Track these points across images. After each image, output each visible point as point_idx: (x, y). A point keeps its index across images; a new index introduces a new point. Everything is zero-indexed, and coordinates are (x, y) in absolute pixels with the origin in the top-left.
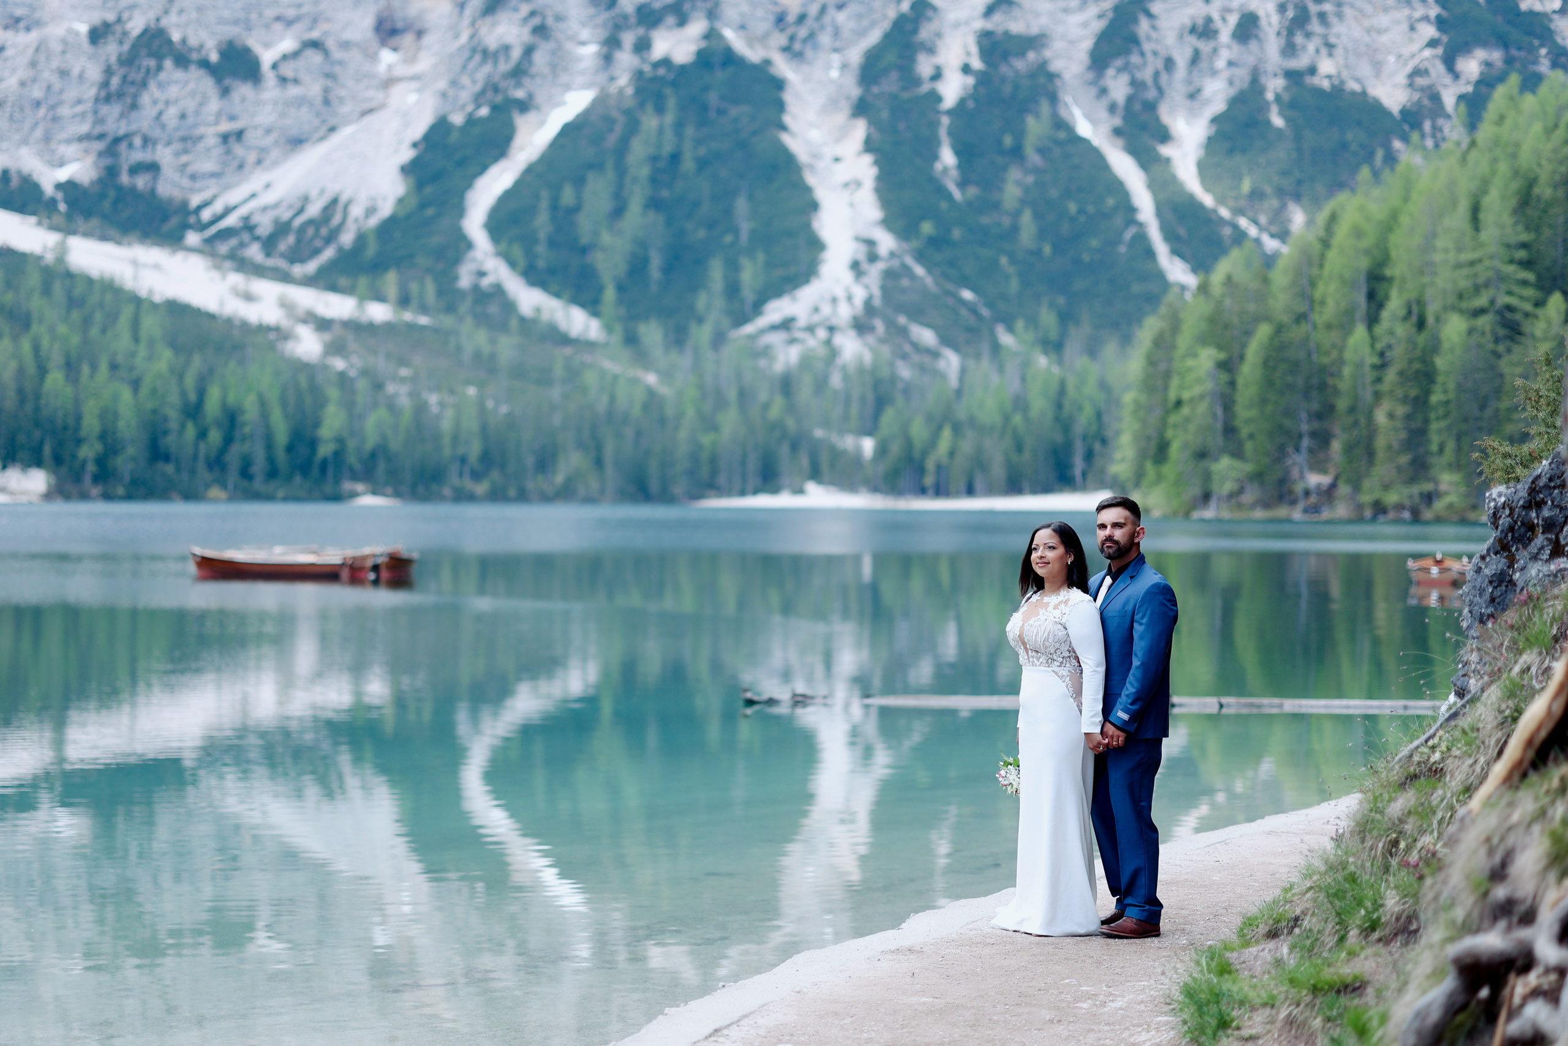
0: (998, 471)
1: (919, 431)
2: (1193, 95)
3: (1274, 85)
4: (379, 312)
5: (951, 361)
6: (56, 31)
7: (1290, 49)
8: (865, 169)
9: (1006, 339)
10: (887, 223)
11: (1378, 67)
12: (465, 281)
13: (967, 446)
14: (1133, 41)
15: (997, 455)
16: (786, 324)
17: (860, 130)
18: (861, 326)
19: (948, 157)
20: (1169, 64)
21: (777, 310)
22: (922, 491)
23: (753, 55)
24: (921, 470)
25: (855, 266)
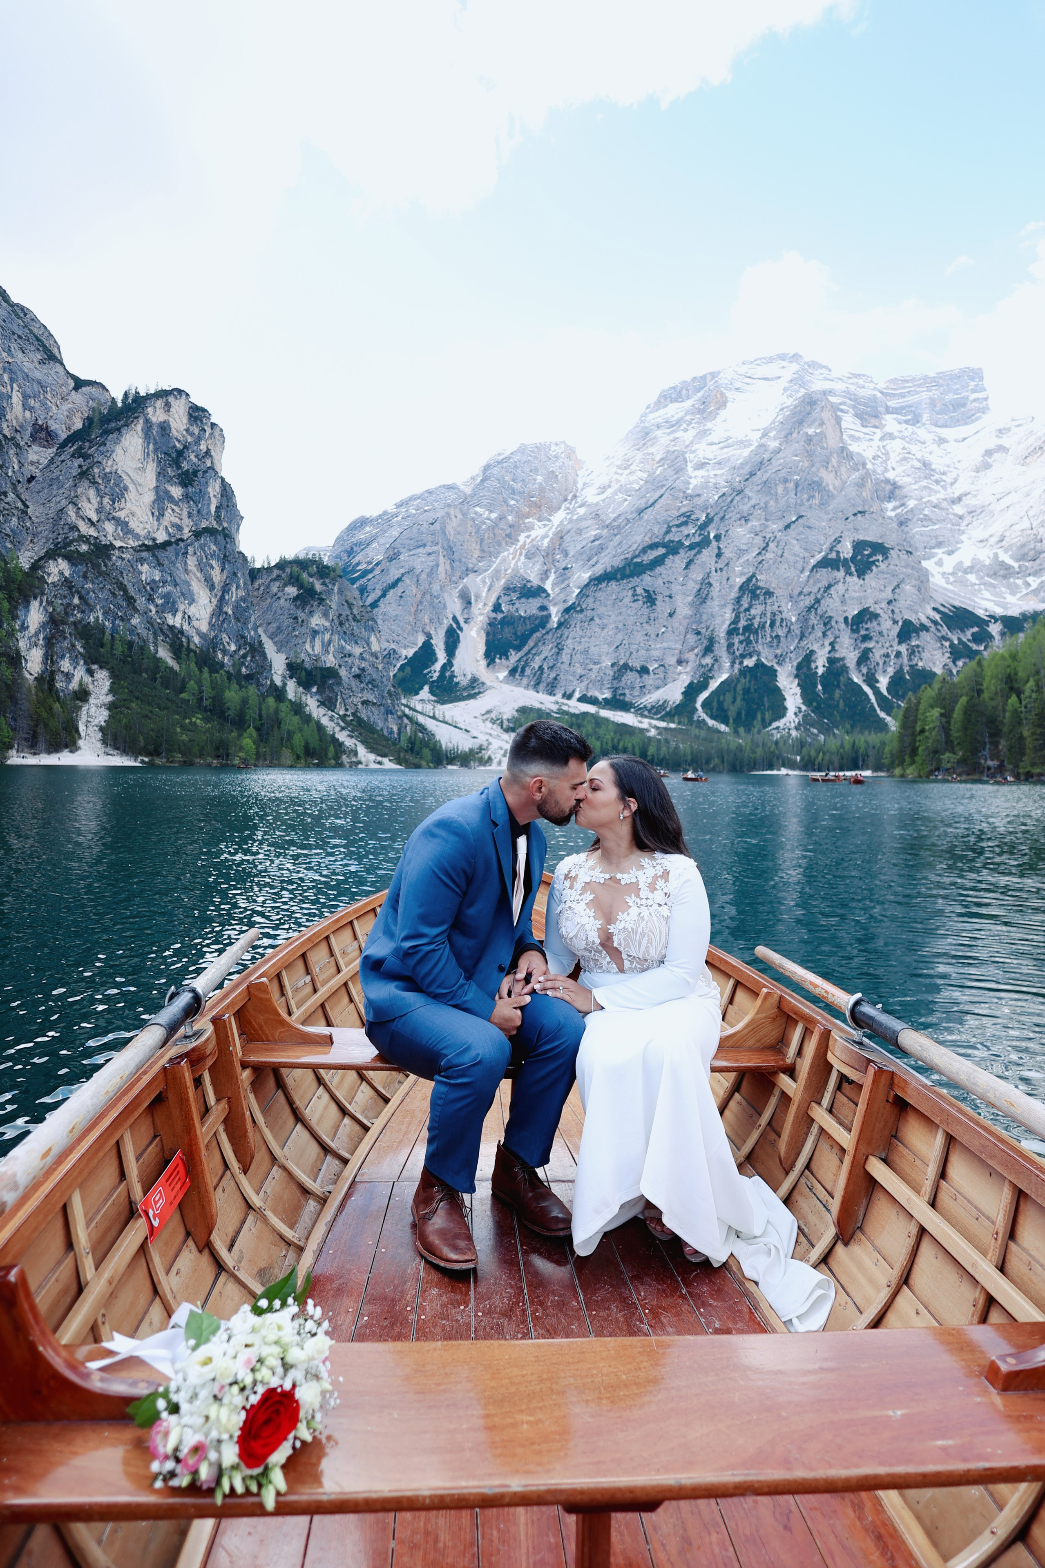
0: (837, 764)
1: (813, 753)
2: (885, 671)
3: (906, 669)
4: (672, 726)
5: (822, 737)
6: (604, 664)
7: (910, 660)
8: (798, 690)
9: (836, 732)
10: (804, 703)
11: (934, 664)
12: (695, 718)
13: (827, 758)
14: (868, 658)
15: (836, 760)
16: (778, 728)
17: (797, 681)
18: (797, 728)
19: (820, 687)
20: (878, 664)
21: (775, 725)
22: (814, 770)
23: (769, 664)
24: (814, 764)
25: (796, 714)
